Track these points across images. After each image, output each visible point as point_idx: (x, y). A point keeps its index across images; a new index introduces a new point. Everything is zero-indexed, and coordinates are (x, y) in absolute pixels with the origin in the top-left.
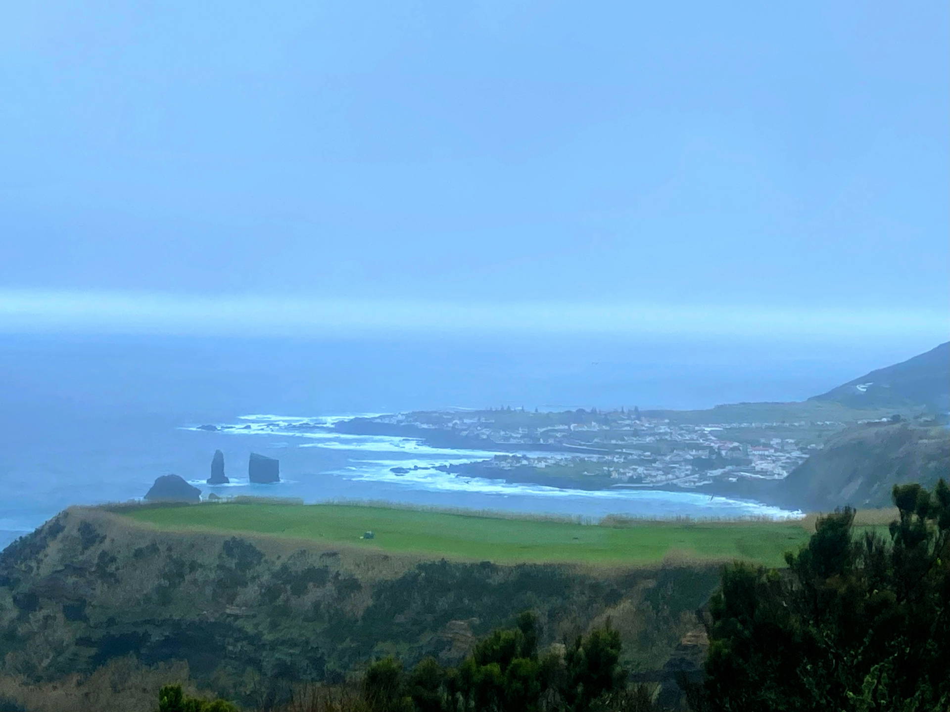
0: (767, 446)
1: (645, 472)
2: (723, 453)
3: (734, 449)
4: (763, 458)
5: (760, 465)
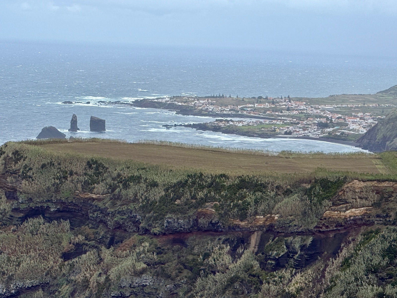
0: (356, 117)
1: (293, 129)
2: (333, 120)
3: (339, 118)
4: (353, 122)
5: (352, 126)
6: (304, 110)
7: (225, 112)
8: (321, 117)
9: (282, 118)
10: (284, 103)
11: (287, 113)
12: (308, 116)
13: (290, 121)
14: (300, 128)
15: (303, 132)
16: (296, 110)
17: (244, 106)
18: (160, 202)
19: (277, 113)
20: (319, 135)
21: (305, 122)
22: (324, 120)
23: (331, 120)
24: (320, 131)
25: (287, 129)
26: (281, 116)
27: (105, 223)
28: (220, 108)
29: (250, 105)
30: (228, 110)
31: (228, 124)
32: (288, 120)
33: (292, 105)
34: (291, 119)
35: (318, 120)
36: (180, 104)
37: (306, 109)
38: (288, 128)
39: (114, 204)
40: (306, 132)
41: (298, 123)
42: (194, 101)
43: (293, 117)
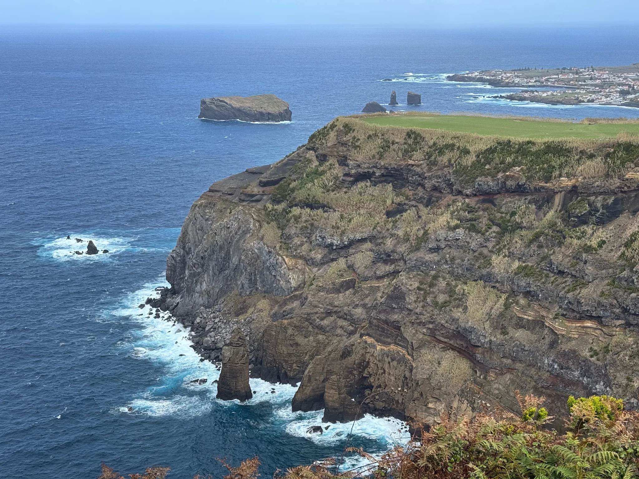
6: (606, 79)
7: (530, 84)
8: (623, 85)
9: (585, 87)
10: (587, 73)
11: (590, 82)
12: (611, 84)
13: (593, 89)
14: (602, 96)
15: (605, 99)
16: (599, 79)
17: (549, 77)
18: (471, 167)
19: (580, 83)
20: (620, 102)
21: (607, 90)
22: (626, 88)
23: (633, 88)
24: (622, 98)
25: (589, 97)
26: (584, 85)
27: (423, 186)
28: (525, 80)
29: (555, 76)
30: (533, 81)
31: (533, 95)
32: (592, 89)
33: (595, 75)
34: (594, 88)
35: (621, 87)
36: (488, 78)
37: (609, 78)
38: (591, 96)
39: (430, 170)
40: (608, 99)
41: (601, 92)
42: (502, 74)
43: (596, 86)
